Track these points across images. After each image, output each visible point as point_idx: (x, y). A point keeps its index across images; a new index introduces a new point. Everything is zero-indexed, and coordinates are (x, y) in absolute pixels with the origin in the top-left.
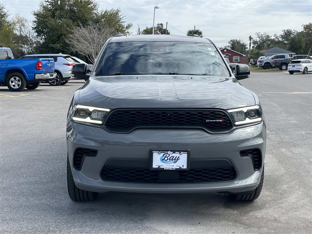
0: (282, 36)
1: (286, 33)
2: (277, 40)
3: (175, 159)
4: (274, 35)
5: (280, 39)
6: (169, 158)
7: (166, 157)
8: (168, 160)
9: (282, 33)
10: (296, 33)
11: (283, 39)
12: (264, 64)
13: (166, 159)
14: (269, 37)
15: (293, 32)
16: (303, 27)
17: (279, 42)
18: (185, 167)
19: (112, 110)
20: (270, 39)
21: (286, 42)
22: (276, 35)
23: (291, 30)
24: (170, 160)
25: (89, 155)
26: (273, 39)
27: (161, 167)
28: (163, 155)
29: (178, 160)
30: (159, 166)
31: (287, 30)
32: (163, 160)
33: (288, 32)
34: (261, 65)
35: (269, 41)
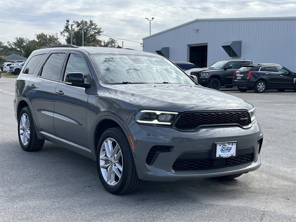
0: (15, 44)
1: (18, 41)
2: (11, 47)
3: (229, 150)
4: (7, 42)
5: (14, 47)
6: (226, 148)
7: (224, 148)
8: (225, 151)
9: (15, 41)
10: (28, 42)
11: (15, 46)
12: (15, 70)
13: (224, 149)
14: (1, 44)
15: (25, 40)
16: (36, 37)
17: (12, 49)
18: (234, 155)
19: (180, 113)
20: (3, 46)
21: (19, 49)
22: (10, 42)
23: (24, 39)
24: (226, 150)
25: (163, 151)
26: (6, 46)
27: (221, 156)
28: (222, 147)
29: (231, 150)
30: (220, 156)
31: (20, 38)
32: (222, 150)
33: (21, 40)
34: (12, 70)
35: (2, 48)
